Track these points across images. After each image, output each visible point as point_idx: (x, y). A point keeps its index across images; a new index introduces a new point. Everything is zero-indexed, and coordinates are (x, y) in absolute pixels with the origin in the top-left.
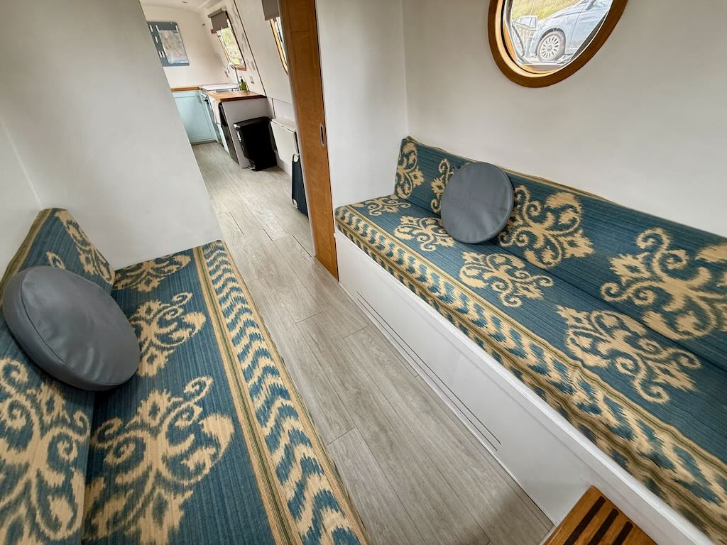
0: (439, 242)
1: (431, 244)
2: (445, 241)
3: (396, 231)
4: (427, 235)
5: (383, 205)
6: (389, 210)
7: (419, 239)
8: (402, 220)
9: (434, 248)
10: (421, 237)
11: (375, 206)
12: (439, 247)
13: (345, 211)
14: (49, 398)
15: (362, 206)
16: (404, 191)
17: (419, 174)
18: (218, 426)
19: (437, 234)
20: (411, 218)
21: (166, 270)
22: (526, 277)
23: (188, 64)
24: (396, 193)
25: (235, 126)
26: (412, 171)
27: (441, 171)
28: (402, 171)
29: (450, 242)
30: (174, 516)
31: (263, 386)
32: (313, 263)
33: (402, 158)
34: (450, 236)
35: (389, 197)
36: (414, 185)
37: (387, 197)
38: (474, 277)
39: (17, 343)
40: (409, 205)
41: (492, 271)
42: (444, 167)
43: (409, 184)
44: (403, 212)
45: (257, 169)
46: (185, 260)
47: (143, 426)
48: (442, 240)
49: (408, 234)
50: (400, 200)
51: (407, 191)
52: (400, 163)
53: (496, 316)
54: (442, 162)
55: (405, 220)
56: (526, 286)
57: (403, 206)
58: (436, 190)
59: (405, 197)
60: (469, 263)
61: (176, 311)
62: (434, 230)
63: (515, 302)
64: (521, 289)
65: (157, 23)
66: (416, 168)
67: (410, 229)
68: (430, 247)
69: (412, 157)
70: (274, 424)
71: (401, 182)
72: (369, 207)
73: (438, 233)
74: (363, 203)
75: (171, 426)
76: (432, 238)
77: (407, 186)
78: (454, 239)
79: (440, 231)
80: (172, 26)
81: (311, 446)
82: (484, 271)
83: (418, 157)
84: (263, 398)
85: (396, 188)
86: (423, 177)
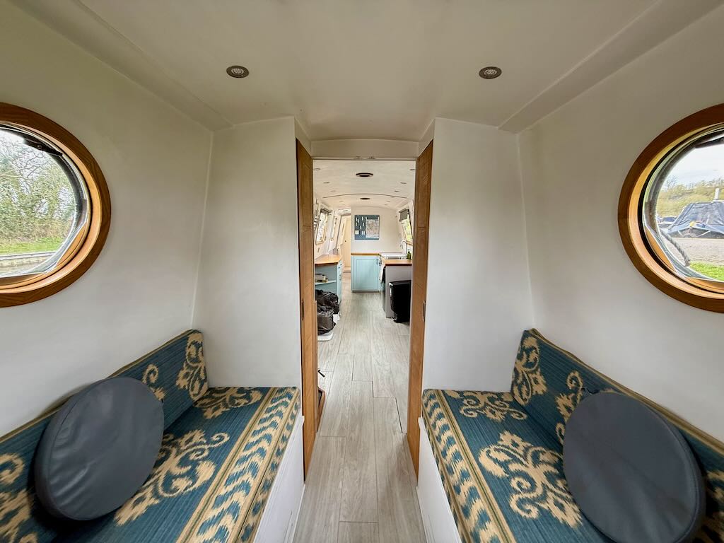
0: (549, 505)
1: (532, 502)
2: (561, 507)
3: (483, 453)
4: (531, 481)
5: (486, 404)
6: (490, 415)
7: (514, 483)
9: (534, 513)
10: (521, 480)
12: (545, 514)
19: (551, 486)
20: (518, 440)
29: (571, 516)
33: (522, 352)
48: (556, 503)
54: (572, 374)
55: (507, 438)
68: (529, 507)
73: (555, 486)
76: (539, 491)
79: (560, 484)
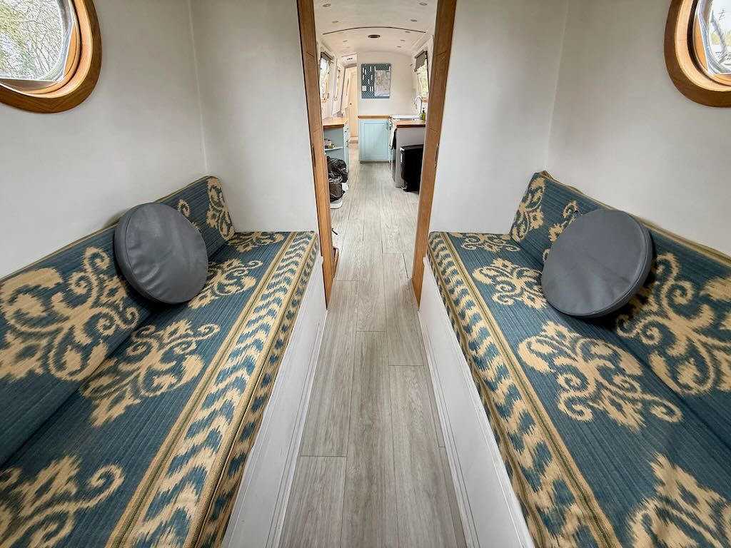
8: (495, 261)
11: (474, 240)
13: (437, 237)
14: (115, 287)
15: (461, 236)
16: (518, 232)
17: (539, 215)
18: (192, 366)
21: (263, 241)
22: (633, 389)
23: (388, 97)
24: (511, 234)
25: (401, 149)
26: (533, 211)
27: (565, 215)
28: (524, 210)
29: (539, 304)
30: (119, 410)
31: (244, 353)
32: (407, 284)
33: (528, 194)
34: (544, 297)
35: (499, 236)
36: (531, 228)
37: (496, 235)
38: (539, 354)
39: (113, 243)
40: (518, 249)
41: (574, 359)
42: (570, 211)
43: (526, 226)
44: (503, 254)
45: (407, 190)
46: (279, 238)
47: (160, 339)
49: (490, 277)
50: (512, 241)
51: (521, 233)
52: (524, 200)
53: (532, 414)
54: (570, 204)
56: (618, 400)
57: (509, 249)
58: (553, 238)
59: (518, 239)
60: (546, 336)
61: (243, 271)
62: (529, 285)
63: (581, 413)
64: (607, 402)
65: (376, 65)
66: (538, 208)
67: (496, 273)
69: (539, 194)
70: (224, 387)
71: (519, 222)
72: (467, 240)
74: (464, 234)
75: (172, 348)
77: (523, 227)
78: (548, 302)
79: (536, 288)
80: (385, 67)
81: (229, 424)
82: (562, 353)
83: (545, 194)
84: (235, 363)
85: (512, 227)
86: (543, 219)
